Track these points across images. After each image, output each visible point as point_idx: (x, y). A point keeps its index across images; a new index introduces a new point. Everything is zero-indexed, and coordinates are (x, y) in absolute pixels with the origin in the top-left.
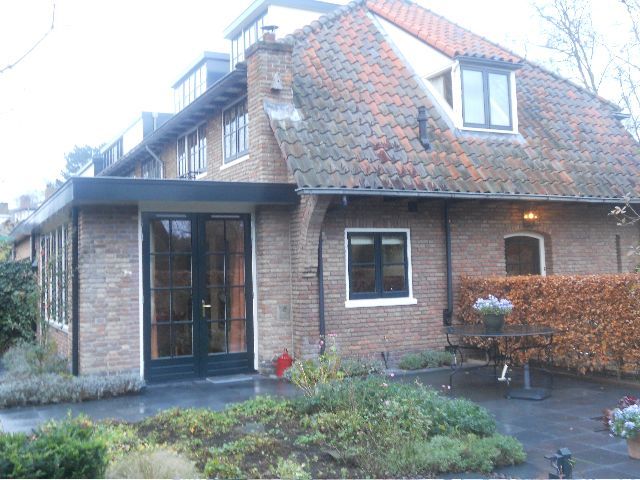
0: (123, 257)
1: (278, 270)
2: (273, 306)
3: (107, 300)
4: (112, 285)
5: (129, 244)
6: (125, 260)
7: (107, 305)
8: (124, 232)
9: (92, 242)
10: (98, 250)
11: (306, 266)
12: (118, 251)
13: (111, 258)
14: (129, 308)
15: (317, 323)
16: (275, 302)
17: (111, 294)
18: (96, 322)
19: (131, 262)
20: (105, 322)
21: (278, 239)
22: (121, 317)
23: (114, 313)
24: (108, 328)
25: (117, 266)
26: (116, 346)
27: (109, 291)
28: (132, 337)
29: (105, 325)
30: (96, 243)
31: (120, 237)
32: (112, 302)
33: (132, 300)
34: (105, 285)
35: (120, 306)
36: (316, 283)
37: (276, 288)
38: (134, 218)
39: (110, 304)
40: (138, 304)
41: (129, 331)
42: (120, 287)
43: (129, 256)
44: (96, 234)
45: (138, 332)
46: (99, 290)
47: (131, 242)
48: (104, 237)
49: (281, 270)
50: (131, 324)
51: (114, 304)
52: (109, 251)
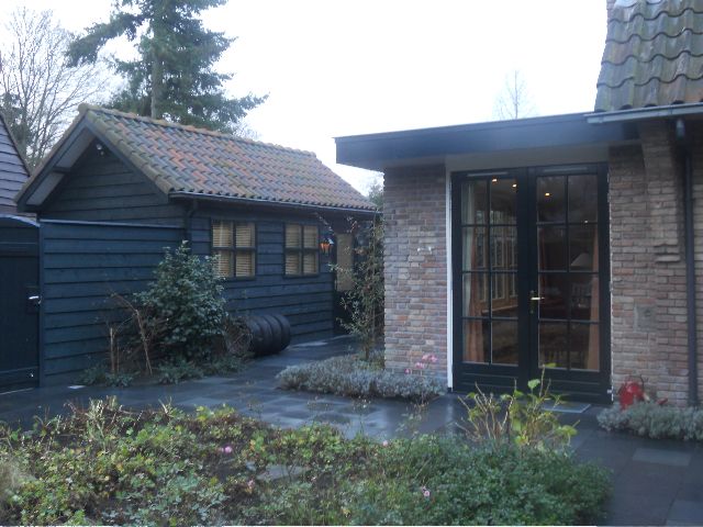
0: (428, 230)
1: (635, 250)
2: (627, 307)
3: (409, 282)
4: (415, 265)
5: (434, 213)
6: (429, 233)
7: (409, 290)
8: (429, 199)
9: (394, 212)
10: (400, 222)
11: (656, 243)
12: (422, 223)
13: (413, 231)
14: (434, 294)
15: (685, 341)
16: (630, 299)
17: (413, 276)
18: (398, 308)
19: (437, 236)
20: (407, 309)
21: (635, 200)
22: (426, 305)
23: (417, 299)
24: (410, 317)
25: (421, 241)
26: (420, 340)
27: (412, 272)
28: (438, 332)
29: (408, 314)
30: (398, 213)
31: (424, 205)
32: (415, 285)
33: (438, 284)
34: (407, 265)
35: (423, 291)
36: (684, 273)
37: (631, 278)
38: (440, 180)
39: (413, 288)
40: (446, 290)
41: (434, 323)
42: (425, 267)
43: (434, 229)
44: (397, 203)
45: (445, 326)
46: (401, 270)
47: (437, 210)
48: (407, 205)
49: (642, 250)
50: (436, 314)
51: (418, 288)
52: (411, 223)
